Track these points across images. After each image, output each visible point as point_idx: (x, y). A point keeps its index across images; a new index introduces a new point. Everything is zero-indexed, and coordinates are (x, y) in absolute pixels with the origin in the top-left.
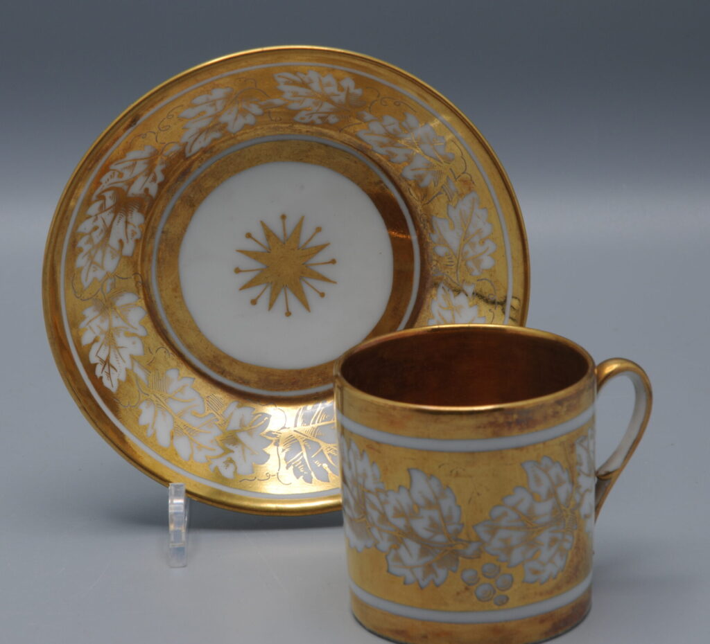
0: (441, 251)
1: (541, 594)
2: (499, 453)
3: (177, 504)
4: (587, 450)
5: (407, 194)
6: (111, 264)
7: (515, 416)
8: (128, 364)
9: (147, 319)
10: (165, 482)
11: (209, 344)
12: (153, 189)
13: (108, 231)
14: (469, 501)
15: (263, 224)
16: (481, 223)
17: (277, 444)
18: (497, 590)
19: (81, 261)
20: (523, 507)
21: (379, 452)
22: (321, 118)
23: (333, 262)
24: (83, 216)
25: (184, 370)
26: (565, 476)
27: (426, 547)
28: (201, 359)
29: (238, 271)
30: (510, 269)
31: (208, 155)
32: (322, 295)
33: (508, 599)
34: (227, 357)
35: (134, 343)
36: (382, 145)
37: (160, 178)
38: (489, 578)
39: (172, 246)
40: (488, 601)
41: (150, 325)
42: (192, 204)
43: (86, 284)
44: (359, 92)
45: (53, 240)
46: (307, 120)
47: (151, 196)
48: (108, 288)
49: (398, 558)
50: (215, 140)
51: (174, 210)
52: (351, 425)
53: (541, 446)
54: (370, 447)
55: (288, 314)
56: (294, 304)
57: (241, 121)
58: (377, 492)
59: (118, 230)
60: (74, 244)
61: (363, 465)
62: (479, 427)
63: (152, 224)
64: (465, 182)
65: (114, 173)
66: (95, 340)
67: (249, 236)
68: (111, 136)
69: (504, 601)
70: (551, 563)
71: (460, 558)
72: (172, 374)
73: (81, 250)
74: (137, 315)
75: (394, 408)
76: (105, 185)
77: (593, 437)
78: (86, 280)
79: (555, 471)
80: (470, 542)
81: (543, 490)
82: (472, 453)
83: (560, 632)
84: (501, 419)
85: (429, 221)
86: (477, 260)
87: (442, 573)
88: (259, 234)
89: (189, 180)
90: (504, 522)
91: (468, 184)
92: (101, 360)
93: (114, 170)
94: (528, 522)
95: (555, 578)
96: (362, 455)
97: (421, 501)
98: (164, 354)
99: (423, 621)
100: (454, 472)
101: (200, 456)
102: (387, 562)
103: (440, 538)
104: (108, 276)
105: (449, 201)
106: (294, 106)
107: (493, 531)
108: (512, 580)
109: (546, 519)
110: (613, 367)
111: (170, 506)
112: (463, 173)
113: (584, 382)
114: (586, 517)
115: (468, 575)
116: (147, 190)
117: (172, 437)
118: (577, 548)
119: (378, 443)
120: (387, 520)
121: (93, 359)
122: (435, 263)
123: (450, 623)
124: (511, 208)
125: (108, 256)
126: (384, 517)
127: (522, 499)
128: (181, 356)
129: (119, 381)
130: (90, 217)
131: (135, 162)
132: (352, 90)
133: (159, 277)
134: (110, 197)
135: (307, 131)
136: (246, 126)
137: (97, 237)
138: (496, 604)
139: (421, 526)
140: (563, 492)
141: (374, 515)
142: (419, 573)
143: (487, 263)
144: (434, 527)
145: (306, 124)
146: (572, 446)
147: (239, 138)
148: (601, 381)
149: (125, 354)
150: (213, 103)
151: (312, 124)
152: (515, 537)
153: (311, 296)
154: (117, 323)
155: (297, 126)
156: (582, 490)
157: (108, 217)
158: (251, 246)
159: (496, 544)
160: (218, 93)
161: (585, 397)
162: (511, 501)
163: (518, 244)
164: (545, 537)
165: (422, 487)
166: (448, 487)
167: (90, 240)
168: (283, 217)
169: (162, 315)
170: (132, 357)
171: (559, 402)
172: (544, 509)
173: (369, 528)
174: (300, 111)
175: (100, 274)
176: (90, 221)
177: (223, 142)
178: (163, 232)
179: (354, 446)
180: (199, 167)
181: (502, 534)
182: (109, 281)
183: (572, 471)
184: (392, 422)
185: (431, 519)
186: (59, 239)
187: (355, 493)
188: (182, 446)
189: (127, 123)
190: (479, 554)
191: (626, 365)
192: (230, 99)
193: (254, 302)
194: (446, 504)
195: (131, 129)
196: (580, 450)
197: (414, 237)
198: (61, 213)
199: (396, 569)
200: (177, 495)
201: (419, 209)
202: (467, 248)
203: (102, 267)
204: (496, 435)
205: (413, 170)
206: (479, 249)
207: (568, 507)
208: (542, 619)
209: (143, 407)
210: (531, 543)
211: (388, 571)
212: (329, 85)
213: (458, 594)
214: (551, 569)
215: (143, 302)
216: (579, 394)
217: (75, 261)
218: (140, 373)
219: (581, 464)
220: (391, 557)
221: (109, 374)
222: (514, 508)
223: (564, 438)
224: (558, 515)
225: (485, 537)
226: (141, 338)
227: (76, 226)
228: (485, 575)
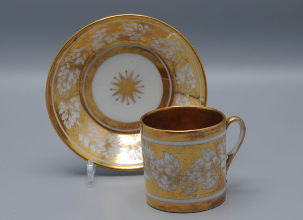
0: (179, 83)
1: (208, 194)
2: (193, 146)
3: (90, 166)
4: (223, 146)
5: (167, 64)
6: (69, 87)
7: (198, 134)
8: (75, 121)
9: (81, 105)
10: (86, 160)
11: (102, 114)
12: (83, 63)
13: (68, 76)
14: (183, 162)
15: (120, 74)
16: (191, 73)
17: (124, 147)
18: (193, 192)
19: (59, 86)
20: (201, 164)
21: (154, 146)
22: (138, 39)
23: (143, 86)
24: (59, 71)
25: (94, 123)
26: (215, 154)
27: (169, 178)
28: (99, 119)
29: (111, 90)
30: (201, 89)
31: (101, 51)
32: (140, 98)
33: (197, 195)
34: (108, 118)
35: (77, 114)
36: (158, 47)
37: (85, 59)
38: (190, 188)
39: (90, 81)
40: (190, 196)
41: (82, 108)
42: (96, 67)
43: (60, 94)
44: (150, 30)
45: (49, 79)
46: (133, 39)
47: (82, 65)
48: (68, 95)
49: (160, 182)
50: (103, 46)
51: (90, 69)
52: (145, 138)
53: (207, 144)
54: (151, 145)
55: (128, 104)
56: (130, 101)
57: (112, 40)
58: (154, 160)
59: (71, 76)
60: (56, 80)
61: (149, 151)
62: (186, 137)
63: (82, 74)
64: (186, 59)
65: (69, 57)
66: (64, 112)
67: (115, 78)
68: (68, 44)
69: (195, 196)
70: (211, 183)
71: (181, 181)
72: (90, 124)
73: (59, 82)
74: (78, 104)
75: (158, 131)
76: (66, 61)
77: (225, 141)
78: (60, 92)
79: (212, 152)
80: (184, 176)
81: (208, 158)
82: (184, 146)
83: (214, 207)
84: (193, 135)
85: (175, 73)
86: (190, 86)
87: (175, 186)
88: (118, 77)
89: (95, 59)
90: (195, 169)
91: (187, 60)
92: (65, 119)
93: (69, 56)
94: (203, 169)
95: (212, 188)
96: (148, 147)
97: (167, 162)
98: (87, 117)
99: (169, 203)
100: (178, 152)
101: (99, 152)
102: (157, 183)
103: (174, 175)
104: (68, 91)
105: (181, 66)
106: (129, 35)
107: (191, 172)
108: (198, 188)
109: (209, 168)
110: (233, 119)
111: (88, 167)
112: (185, 56)
113: (221, 123)
114: (223, 168)
115: (183, 187)
116: (81, 63)
117: (89, 145)
118: (220, 178)
119: (153, 143)
120: (157, 169)
121: (63, 119)
122: (176, 87)
123: (178, 203)
124: (200, 68)
125: (68, 85)
126: (155, 168)
127: (200, 161)
128: (93, 118)
129: (72, 126)
130: (61, 71)
131: (76, 53)
132: (148, 29)
133: (85, 91)
134: (68, 65)
135: (134, 43)
136: (113, 42)
137: (64, 78)
138: (193, 197)
139: (167, 171)
140: (215, 159)
141: (153, 167)
142: (167, 186)
143: (193, 86)
144: (172, 171)
145: (134, 41)
146: (218, 144)
147: (111, 45)
148: (228, 124)
149: (74, 117)
150: (102, 34)
151: (135, 41)
152: (199, 174)
153: (136, 98)
154: (71, 107)
155: (130, 42)
156: (221, 159)
157: (67, 71)
158: (115, 81)
159: (192, 176)
160: (104, 30)
161: (222, 128)
162: (197, 162)
163: (203, 80)
164: (209, 174)
165: (168, 158)
166: (176, 157)
167: (62, 79)
168: (126, 72)
169: (86, 104)
170: (76, 118)
171: (213, 129)
172: (208, 165)
173: (151, 172)
174: (131, 36)
175: (65, 90)
176: (62, 72)
177: (106, 47)
178: (86, 77)
179: (146, 145)
180: (98, 55)
181: (194, 173)
182: (68, 93)
183: (218, 153)
184: (158, 136)
185: (171, 168)
186: (51, 79)
187: (147, 160)
188: (93, 148)
189: (74, 40)
190: (187, 180)
191: (237, 118)
192: (108, 32)
193: (117, 100)
194: (176, 163)
195: (75, 42)
196: (220, 146)
197: (170, 79)
198: (52, 70)
199: (160, 186)
200: (90, 164)
201: (171, 69)
202: (187, 82)
203: (66, 88)
204: (192, 140)
205: (169, 56)
206: (191, 82)
207: (216, 165)
208: (208, 202)
209: (80, 135)
210: (204, 176)
211: (157, 186)
212: (140, 27)
213: (180, 193)
214: (211, 185)
215: (80, 100)
216: (219, 127)
217: (56, 86)
218: (79, 124)
219: (221, 150)
220: (158, 181)
221: (68, 124)
222: (198, 165)
223: (215, 142)
224: (213, 167)
225: (189, 174)
226: (79, 112)
227: (57, 74)
228: (189, 187)
